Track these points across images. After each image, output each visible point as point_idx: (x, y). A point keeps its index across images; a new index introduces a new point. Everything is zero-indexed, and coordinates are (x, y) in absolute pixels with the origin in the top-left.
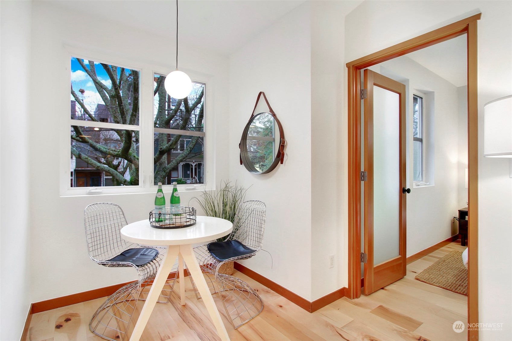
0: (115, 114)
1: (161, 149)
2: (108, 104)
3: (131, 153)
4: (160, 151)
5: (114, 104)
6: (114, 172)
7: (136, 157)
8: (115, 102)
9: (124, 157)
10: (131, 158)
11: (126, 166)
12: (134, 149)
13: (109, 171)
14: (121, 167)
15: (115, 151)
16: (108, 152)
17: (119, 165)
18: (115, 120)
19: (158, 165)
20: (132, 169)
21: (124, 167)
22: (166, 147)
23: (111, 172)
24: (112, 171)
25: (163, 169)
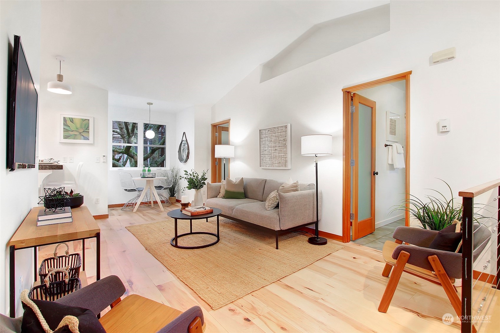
1: (153, 148)
3: (132, 152)
6: (118, 164)
7: (135, 153)
9: (127, 153)
10: (131, 154)
13: (114, 163)
14: (121, 160)
15: (120, 149)
17: (120, 159)
19: (152, 159)
21: (123, 161)
23: (116, 164)
25: (155, 162)
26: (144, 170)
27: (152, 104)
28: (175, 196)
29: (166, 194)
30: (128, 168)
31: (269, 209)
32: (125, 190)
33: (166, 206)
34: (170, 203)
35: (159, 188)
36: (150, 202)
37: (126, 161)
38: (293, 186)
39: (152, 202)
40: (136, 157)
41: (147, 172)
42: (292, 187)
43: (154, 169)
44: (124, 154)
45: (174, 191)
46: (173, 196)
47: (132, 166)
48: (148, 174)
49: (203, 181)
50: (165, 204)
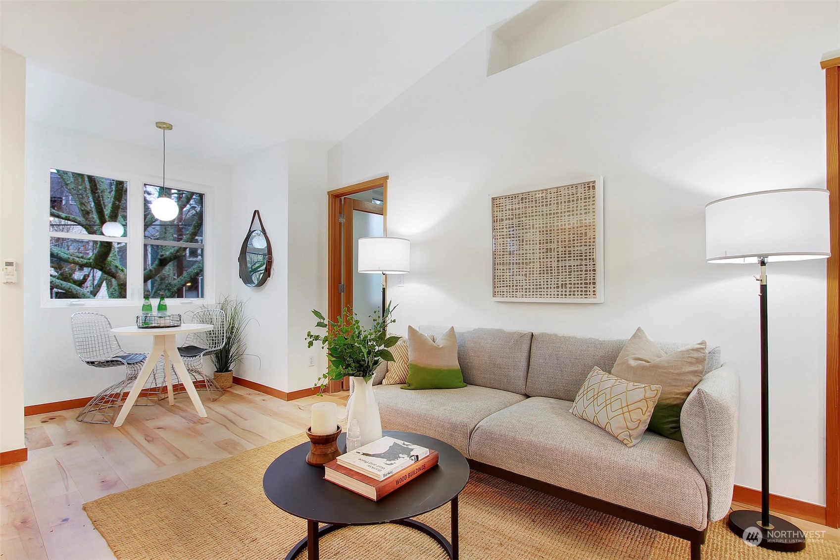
0: (82, 199)
1: (162, 256)
2: (69, 182)
3: (111, 262)
4: (160, 259)
5: (80, 183)
6: (79, 291)
7: (120, 267)
8: (82, 181)
9: (99, 267)
10: (110, 269)
11: (99, 283)
13: (69, 289)
14: (88, 283)
15: (82, 257)
17: (85, 279)
18: (83, 209)
19: (158, 279)
20: (112, 287)
21: (93, 284)
22: (171, 253)
23: (73, 290)
24: (75, 289)
25: (166, 286)
26: (147, 308)
27: (170, 127)
28: (230, 369)
29: (206, 366)
30: (103, 300)
31: (634, 442)
32: (88, 362)
33: (209, 399)
34: (217, 388)
35: (189, 351)
36: (165, 389)
37: (99, 286)
38: (694, 361)
39: (170, 388)
40: (121, 275)
41: (155, 312)
42: (691, 364)
43: (172, 304)
44: (95, 270)
45: (227, 357)
46: (227, 371)
47: (112, 296)
48: (160, 317)
49: (382, 347)
50: (207, 392)
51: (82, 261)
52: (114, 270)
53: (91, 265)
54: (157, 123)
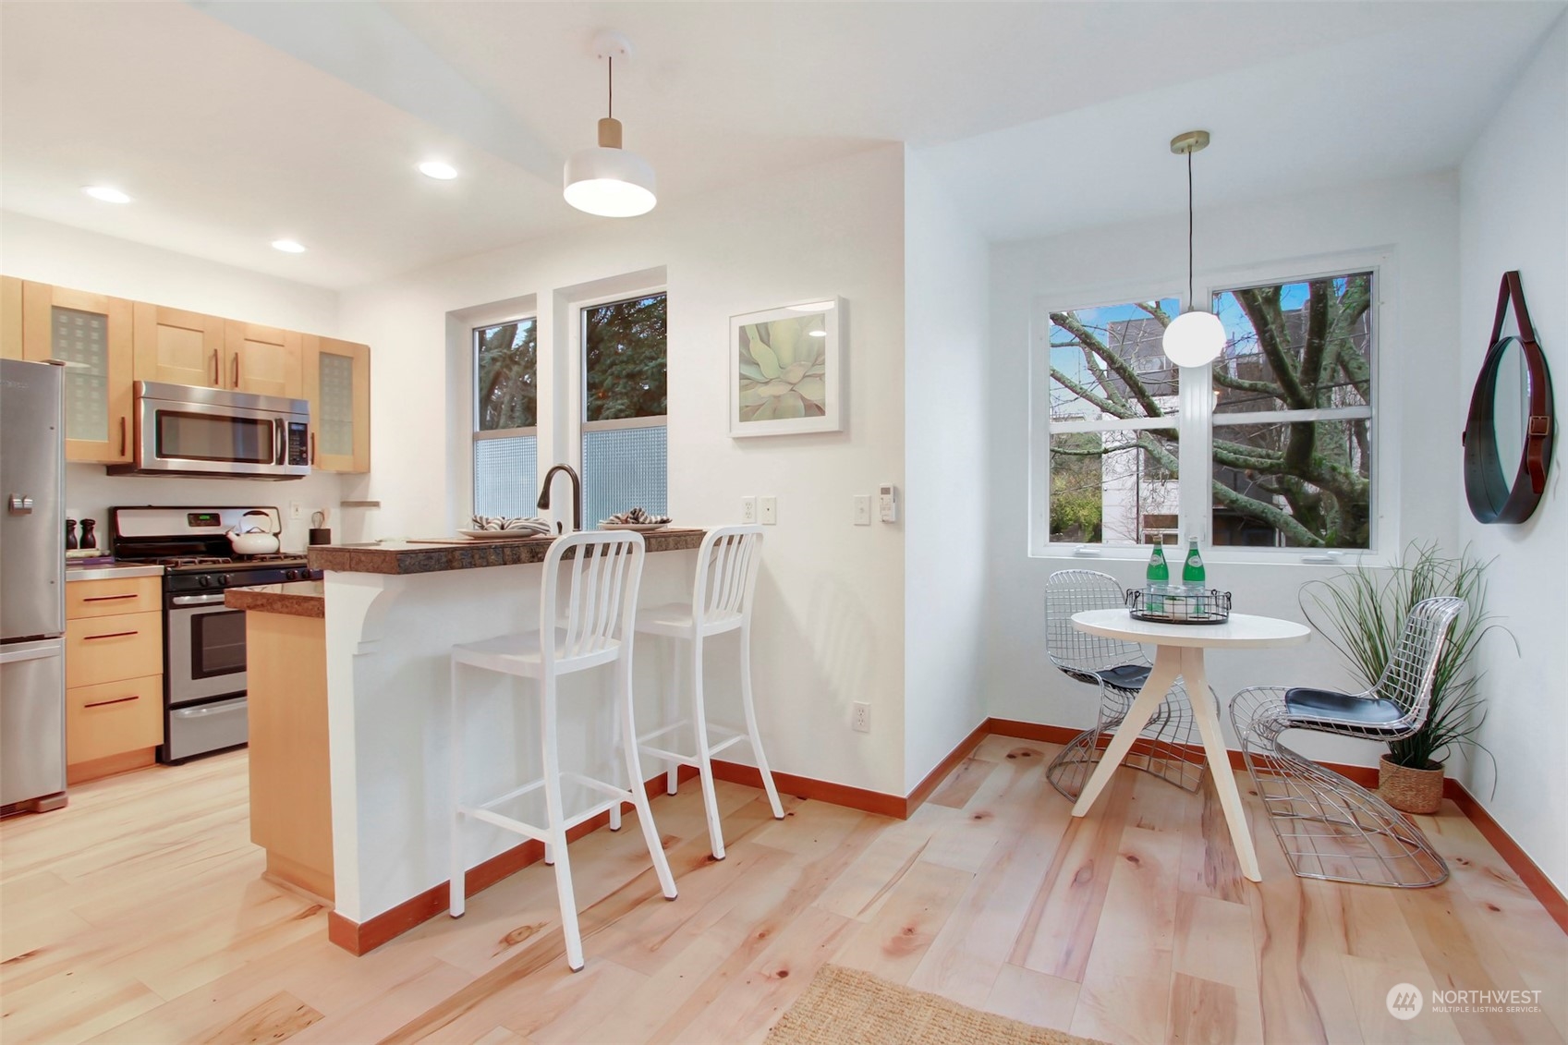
12: (1341, 445)
16: (1241, 460)
26: (1156, 572)
27: (1203, 138)
43: (1279, 560)
51: (1262, 463)
52: (1327, 476)
53: (1279, 468)
54: (1174, 142)
